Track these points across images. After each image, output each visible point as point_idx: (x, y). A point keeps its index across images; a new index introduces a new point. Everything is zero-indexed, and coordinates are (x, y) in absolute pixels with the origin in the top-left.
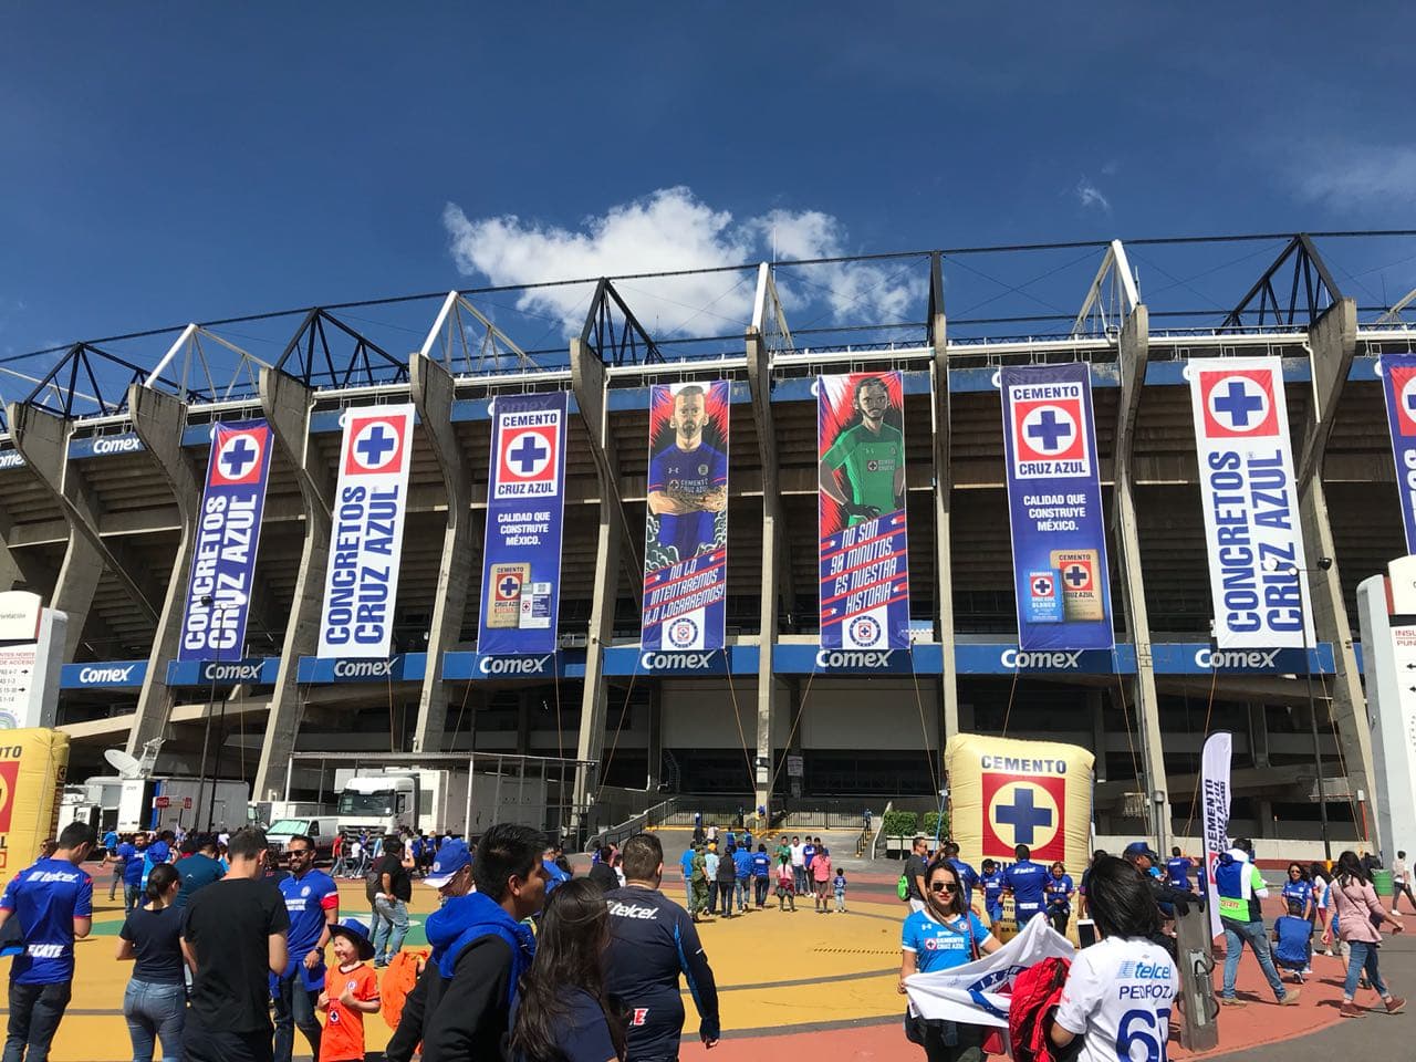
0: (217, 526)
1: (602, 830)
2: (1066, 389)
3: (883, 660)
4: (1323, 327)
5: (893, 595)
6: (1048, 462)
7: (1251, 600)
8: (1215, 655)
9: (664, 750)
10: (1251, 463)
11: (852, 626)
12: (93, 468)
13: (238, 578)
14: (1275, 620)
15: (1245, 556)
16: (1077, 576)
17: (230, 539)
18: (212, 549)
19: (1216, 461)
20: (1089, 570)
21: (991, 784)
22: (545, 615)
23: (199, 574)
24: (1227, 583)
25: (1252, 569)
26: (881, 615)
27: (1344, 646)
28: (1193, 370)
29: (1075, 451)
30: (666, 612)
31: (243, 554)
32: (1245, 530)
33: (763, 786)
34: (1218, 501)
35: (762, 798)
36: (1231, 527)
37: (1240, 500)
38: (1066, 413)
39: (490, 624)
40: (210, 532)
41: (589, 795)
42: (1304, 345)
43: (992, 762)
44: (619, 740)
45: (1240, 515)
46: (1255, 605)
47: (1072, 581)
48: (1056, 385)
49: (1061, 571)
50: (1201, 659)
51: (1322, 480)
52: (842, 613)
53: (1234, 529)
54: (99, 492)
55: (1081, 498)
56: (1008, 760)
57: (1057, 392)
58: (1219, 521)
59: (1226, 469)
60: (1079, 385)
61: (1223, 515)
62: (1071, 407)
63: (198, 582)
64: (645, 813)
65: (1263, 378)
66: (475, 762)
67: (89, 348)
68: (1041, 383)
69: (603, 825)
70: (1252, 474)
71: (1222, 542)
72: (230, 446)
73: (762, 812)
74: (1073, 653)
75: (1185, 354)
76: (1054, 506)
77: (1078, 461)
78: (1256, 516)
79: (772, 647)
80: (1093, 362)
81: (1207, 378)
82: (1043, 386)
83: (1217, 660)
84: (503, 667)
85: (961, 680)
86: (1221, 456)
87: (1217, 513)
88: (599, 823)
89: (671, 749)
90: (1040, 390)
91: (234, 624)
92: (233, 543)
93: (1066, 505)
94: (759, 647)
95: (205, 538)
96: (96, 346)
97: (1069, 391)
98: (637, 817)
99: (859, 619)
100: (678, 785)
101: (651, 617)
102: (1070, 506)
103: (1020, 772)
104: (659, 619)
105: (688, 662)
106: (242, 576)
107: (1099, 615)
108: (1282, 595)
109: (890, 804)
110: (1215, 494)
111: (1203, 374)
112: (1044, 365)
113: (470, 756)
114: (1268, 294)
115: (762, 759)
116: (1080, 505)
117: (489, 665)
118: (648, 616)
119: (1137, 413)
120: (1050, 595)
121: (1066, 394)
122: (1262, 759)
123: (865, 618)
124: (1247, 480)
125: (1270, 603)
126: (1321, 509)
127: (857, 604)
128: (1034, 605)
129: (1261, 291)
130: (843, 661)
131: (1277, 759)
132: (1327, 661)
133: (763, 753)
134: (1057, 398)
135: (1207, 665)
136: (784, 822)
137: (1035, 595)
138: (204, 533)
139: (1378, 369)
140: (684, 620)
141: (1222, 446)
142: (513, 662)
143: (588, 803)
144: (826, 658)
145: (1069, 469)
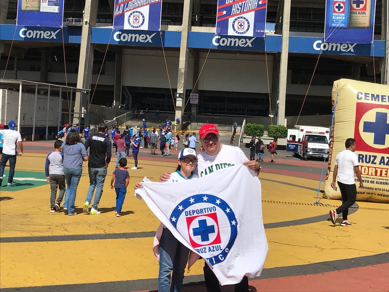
1: (92, 127)
3: (249, 43)
5: (259, 5)
9: (123, 87)
11: (234, 22)
21: (361, 109)
22: (56, 5)
26: (251, 16)
30: (127, 7)
33: (179, 108)
35: (179, 114)
39: (23, 8)
41: (83, 108)
43: (363, 96)
44: (99, 80)
47: (355, 5)
52: (229, 14)
56: (373, 95)
64: (114, 119)
66: (22, 85)
69: (93, 124)
73: (178, 121)
74: (352, 44)
79: (188, 32)
84: (33, 34)
85: (291, 57)
88: (90, 123)
89: (126, 86)
94: (181, 32)
98: (110, 121)
99: (239, 18)
100: (130, 105)
101: (119, 10)
103: (380, 103)
104: (123, 11)
105: (140, 38)
107: (367, 25)
109: (244, 120)
113: (20, 82)
115: (180, 94)
117: (25, 33)
118: (117, 9)
120: (343, 12)
123: (242, 17)
127: (238, 9)
128: (334, 18)
130: (227, 42)
133: (180, 91)
136: (189, 127)
137: (335, 12)
140: (137, 12)
142: (39, 32)
143: (83, 112)
144: (218, 41)
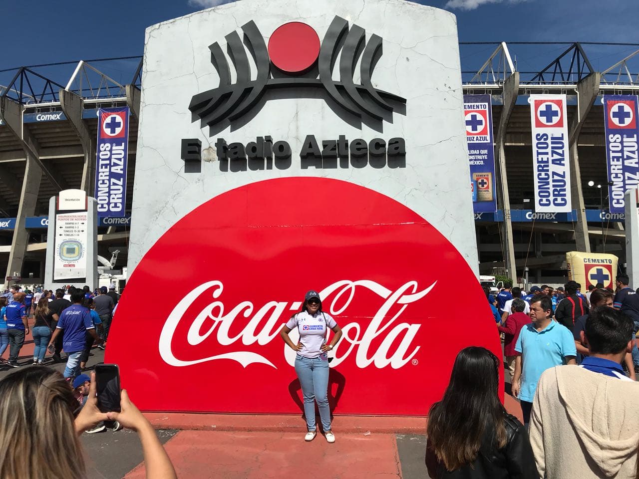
0: (107, 157)
2: (481, 105)
4: (585, 84)
6: (473, 136)
7: (547, 194)
8: (533, 214)
10: (552, 138)
12: (36, 127)
13: (120, 181)
14: (556, 202)
15: (547, 177)
16: (483, 183)
17: (114, 163)
18: (106, 168)
19: (539, 137)
20: (488, 181)
23: (100, 178)
24: (540, 187)
25: (549, 182)
27: (582, 211)
28: (532, 99)
29: (484, 132)
31: (121, 170)
32: (548, 166)
34: (538, 154)
36: (542, 165)
37: (547, 153)
38: (481, 116)
40: (103, 160)
42: (575, 90)
43: (587, 260)
45: (546, 160)
46: (549, 196)
47: (481, 185)
48: (478, 104)
49: (477, 181)
50: (528, 216)
51: (577, 144)
53: (543, 165)
54: (37, 139)
55: (486, 152)
56: (592, 260)
57: (478, 107)
58: (538, 162)
59: (542, 141)
60: (487, 104)
61: (540, 160)
62: (483, 113)
63: (101, 182)
65: (559, 103)
67: (28, 70)
68: (471, 102)
70: (552, 143)
71: (539, 170)
72: (108, 120)
74: (479, 214)
75: (529, 92)
76: (475, 155)
77: (485, 136)
78: (552, 160)
80: (493, 94)
81: (537, 102)
82: (472, 104)
83: (534, 216)
86: (541, 135)
87: (538, 159)
90: (471, 105)
91: (120, 201)
92: (115, 165)
93: (480, 154)
95: (101, 162)
96: (30, 69)
97: (482, 106)
102: (482, 155)
103: (597, 263)
106: (122, 179)
107: (491, 199)
108: (559, 192)
110: (537, 151)
111: (536, 101)
112: (473, 95)
114: (558, 65)
116: (485, 154)
119: (510, 116)
121: (481, 108)
122: (539, 253)
124: (550, 145)
125: (554, 195)
126: (576, 157)
129: (555, 64)
131: (545, 254)
132: (574, 217)
134: (478, 109)
135: (531, 218)
138: (100, 160)
139: (602, 101)
141: (541, 131)
145: (482, 139)
